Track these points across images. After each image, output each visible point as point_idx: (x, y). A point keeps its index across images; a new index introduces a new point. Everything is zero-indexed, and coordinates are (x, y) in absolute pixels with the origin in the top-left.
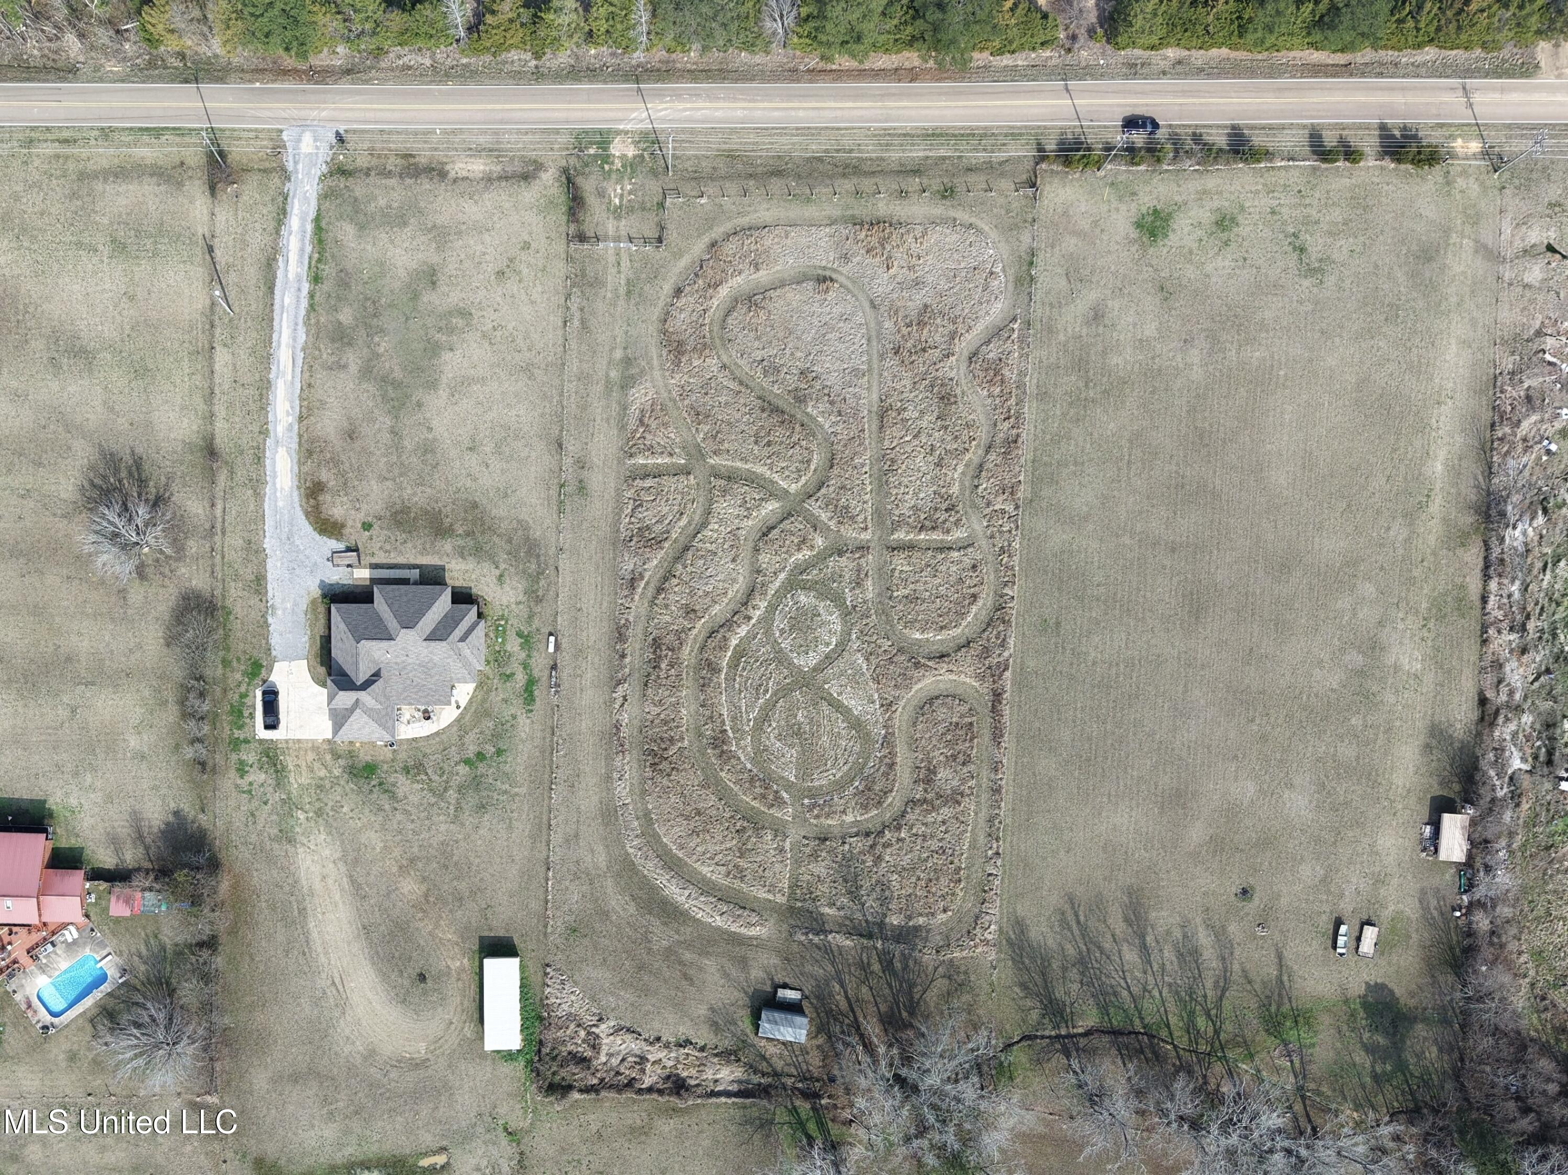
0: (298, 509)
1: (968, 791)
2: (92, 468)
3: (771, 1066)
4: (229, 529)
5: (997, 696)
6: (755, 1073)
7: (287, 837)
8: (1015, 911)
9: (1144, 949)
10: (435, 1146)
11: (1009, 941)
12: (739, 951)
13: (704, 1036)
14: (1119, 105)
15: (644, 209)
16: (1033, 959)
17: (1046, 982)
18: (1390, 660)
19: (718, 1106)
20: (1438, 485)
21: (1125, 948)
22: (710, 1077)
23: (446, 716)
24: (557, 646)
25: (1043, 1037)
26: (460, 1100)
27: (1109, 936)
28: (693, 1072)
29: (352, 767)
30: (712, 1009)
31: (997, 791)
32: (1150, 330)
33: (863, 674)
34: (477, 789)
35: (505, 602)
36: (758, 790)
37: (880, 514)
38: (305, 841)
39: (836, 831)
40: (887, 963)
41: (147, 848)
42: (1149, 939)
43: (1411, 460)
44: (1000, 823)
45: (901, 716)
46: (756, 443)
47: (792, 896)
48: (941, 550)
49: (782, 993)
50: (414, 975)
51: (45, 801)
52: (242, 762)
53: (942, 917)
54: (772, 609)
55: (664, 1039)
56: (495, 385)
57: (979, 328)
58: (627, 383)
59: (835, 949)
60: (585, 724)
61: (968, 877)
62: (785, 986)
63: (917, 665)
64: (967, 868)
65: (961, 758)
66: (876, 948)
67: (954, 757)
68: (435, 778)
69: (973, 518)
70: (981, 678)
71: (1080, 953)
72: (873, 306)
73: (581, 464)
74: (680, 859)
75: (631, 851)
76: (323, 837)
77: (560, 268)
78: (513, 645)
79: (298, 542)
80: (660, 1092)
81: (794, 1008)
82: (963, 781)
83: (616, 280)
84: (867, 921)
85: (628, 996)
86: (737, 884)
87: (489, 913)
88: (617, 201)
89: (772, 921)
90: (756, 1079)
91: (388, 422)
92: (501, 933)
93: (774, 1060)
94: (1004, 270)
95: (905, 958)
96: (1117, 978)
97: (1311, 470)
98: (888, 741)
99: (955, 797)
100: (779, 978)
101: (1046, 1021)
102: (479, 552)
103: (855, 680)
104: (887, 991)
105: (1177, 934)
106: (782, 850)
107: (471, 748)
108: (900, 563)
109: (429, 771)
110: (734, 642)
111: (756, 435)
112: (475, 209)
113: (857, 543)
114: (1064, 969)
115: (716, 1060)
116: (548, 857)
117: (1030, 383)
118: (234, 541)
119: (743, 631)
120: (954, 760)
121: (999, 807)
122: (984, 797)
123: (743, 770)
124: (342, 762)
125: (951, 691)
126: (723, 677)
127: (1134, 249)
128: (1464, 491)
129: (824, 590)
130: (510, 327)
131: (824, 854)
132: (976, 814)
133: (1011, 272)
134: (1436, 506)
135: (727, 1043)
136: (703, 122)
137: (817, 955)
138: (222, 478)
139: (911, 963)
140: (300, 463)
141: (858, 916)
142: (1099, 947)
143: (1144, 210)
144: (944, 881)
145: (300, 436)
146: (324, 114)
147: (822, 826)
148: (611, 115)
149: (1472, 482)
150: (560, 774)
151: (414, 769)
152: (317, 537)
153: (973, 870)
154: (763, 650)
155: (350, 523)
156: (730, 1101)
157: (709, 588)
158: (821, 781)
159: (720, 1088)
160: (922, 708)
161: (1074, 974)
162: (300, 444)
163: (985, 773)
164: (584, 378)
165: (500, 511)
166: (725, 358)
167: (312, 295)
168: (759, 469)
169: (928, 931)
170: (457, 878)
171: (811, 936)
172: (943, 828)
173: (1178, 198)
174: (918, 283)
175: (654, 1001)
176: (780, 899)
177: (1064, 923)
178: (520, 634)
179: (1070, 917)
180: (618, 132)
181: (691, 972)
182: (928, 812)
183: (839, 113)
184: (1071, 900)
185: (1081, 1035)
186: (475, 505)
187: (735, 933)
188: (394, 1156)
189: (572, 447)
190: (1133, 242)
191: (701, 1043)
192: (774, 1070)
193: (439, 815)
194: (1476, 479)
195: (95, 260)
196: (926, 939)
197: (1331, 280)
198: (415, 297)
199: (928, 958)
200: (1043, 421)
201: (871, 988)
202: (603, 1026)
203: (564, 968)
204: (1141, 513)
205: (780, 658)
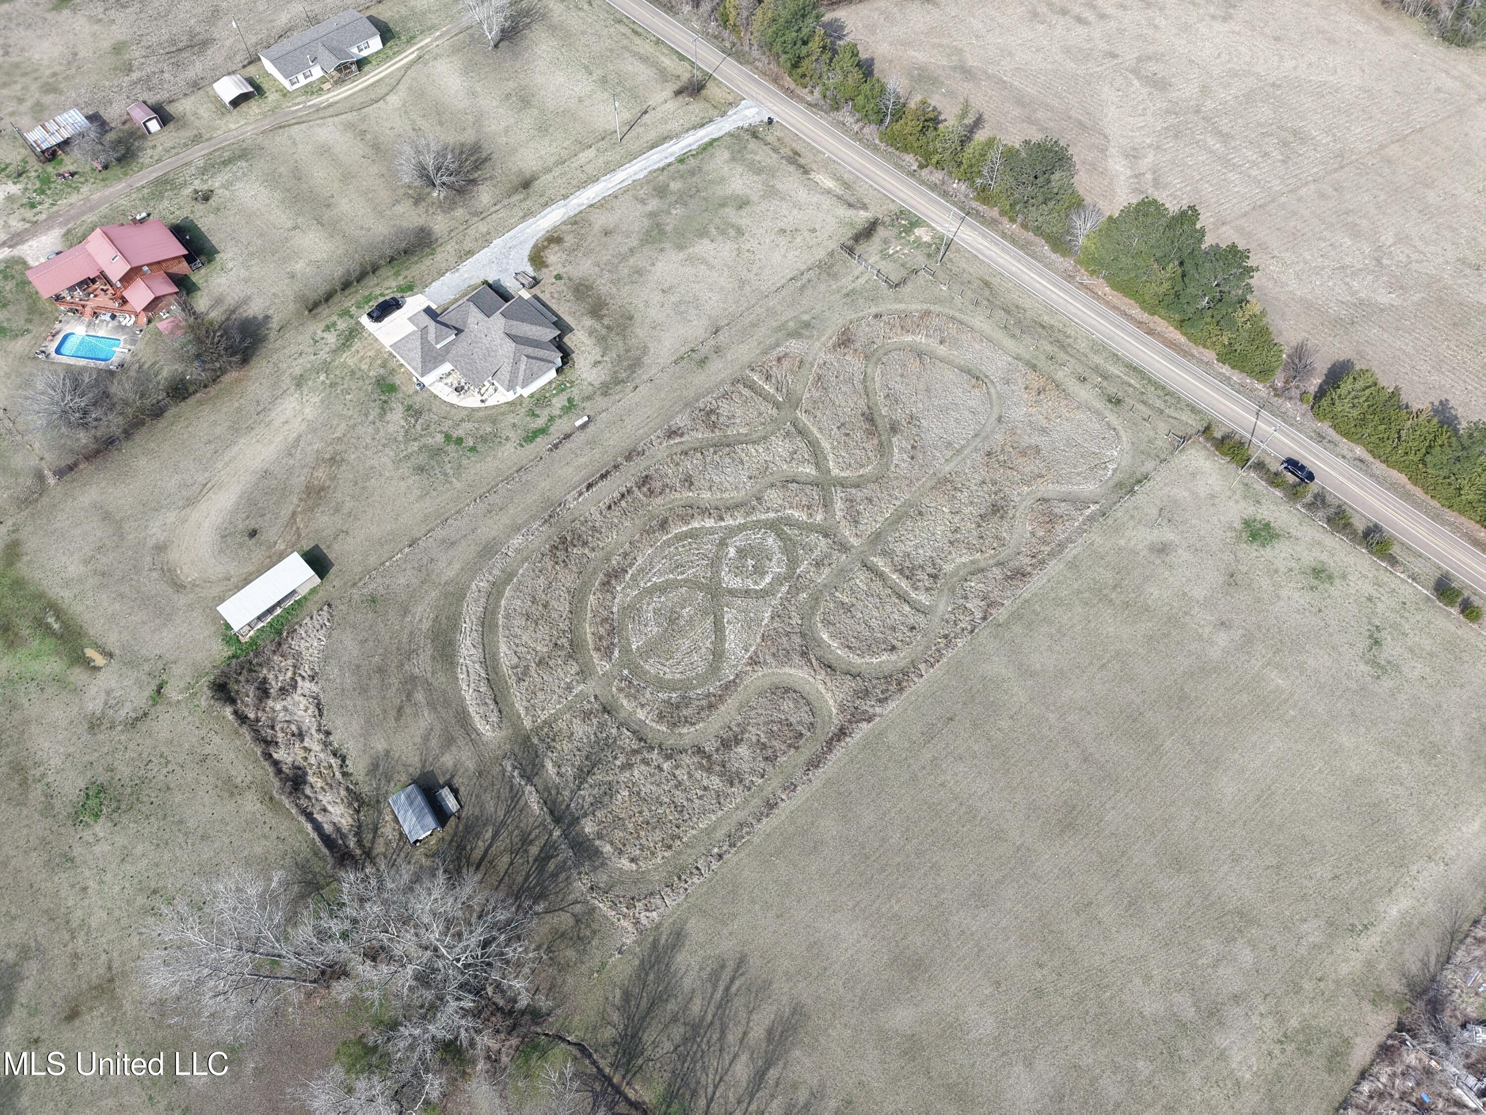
0: (535, 240)
1: (747, 783)
2: (462, 145)
3: (373, 842)
4: (488, 219)
5: (842, 733)
6: (356, 834)
7: (299, 382)
8: (686, 923)
9: (759, 1077)
10: (110, 647)
11: (656, 941)
12: (457, 732)
13: (358, 766)
14: (1291, 448)
15: (902, 265)
16: (658, 980)
17: (648, 1014)
18: (1222, 1040)
19: (301, 831)
20: (1383, 927)
21: (744, 1058)
22: (324, 802)
23: (471, 401)
24: (584, 426)
25: (594, 1063)
26: (164, 634)
27: (740, 1030)
28: (319, 783)
29: (384, 379)
30: (387, 753)
31: (771, 806)
32: (1199, 593)
33: (760, 625)
34: (432, 457)
35: (584, 376)
36: (602, 631)
37: (877, 538)
38: (305, 393)
39: (623, 714)
40: (544, 859)
41: (228, 319)
42: (773, 1073)
43: (1369, 882)
44: (748, 833)
45: (758, 678)
46: (838, 428)
47: (537, 730)
48: (899, 597)
49: (446, 793)
50: (251, 527)
51: (218, 252)
52: (334, 324)
53: (624, 863)
54: (742, 528)
55: (331, 738)
56: (716, 275)
57: (1065, 488)
58: (795, 334)
59: (522, 803)
60: (545, 484)
61: (679, 853)
62: (455, 792)
63: (804, 654)
64: (687, 845)
65: (769, 752)
66: (551, 835)
67: (764, 747)
68: (418, 427)
69: (944, 599)
70: (842, 709)
71: (702, 1019)
72: (999, 419)
73: (717, 350)
74: (497, 626)
75: (474, 587)
76: (317, 399)
77: (821, 254)
78: (559, 402)
79: (512, 253)
80: (279, 771)
81: (441, 815)
82: (753, 771)
83: (846, 283)
84: (568, 806)
85: (349, 681)
86: (512, 681)
87: (342, 536)
88: (891, 252)
89: (504, 733)
90: (352, 843)
91: (635, 243)
92: (331, 556)
93: (381, 841)
94: (1115, 470)
95: (562, 867)
96: (709, 1080)
97: (1263, 807)
98: (729, 687)
99: (732, 778)
100: (457, 781)
101: (612, 1051)
102: (602, 341)
103: (750, 624)
104: (520, 879)
105: (802, 1096)
106: (569, 688)
107: (460, 431)
108: (861, 579)
109: (420, 421)
110: (696, 524)
111: (843, 424)
112: (805, 196)
113: (843, 541)
114: (675, 1019)
115: (343, 793)
116: (420, 539)
117: (1071, 552)
118: (483, 228)
119: (709, 523)
120: (761, 750)
121: (759, 820)
122: (756, 802)
123: (609, 609)
124: (382, 371)
125: (811, 698)
126: (664, 538)
127: (1229, 534)
128: (1407, 955)
129: (790, 548)
130: (758, 257)
131: (595, 721)
132: (737, 808)
133: (1119, 476)
134: (1370, 941)
135: (366, 789)
136: (986, 257)
137: (505, 793)
138: (516, 198)
139: (562, 876)
140: (564, 223)
141: (567, 793)
142: (723, 1032)
143: (1259, 517)
144: (658, 835)
145: (581, 212)
146: (775, 108)
147: (616, 701)
148: (933, 216)
149: (1421, 955)
150: (492, 498)
151: (414, 412)
152: (526, 259)
153: (689, 851)
154: (709, 546)
155: (551, 268)
156: (314, 835)
157: (716, 479)
158: (651, 667)
159: (319, 817)
160: (777, 688)
161: (678, 1032)
162: (575, 215)
163: (775, 783)
164: (772, 313)
165: (640, 332)
166: (869, 371)
167: (669, 165)
168: (826, 445)
169: (603, 864)
170: (353, 497)
171: (515, 774)
172: (700, 793)
173: (1293, 532)
174: (1044, 431)
175: (359, 703)
176: (527, 723)
177: (714, 977)
178: (570, 400)
179: (726, 976)
180: (929, 226)
181: (408, 710)
182: (701, 767)
183: (1079, 313)
184: (742, 961)
185: (627, 1099)
186: (631, 318)
187: (469, 715)
188: (81, 627)
189: (722, 337)
190: (1232, 529)
191: (350, 769)
192: (371, 849)
193: (392, 450)
194: (1427, 954)
195: (585, 77)
196: (595, 869)
197: (1387, 683)
198: (723, 205)
199: (580, 886)
200: (1059, 582)
201: (511, 863)
202: (307, 684)
203: (336, 618)
204: (1082, 709)
205: (715, 563)
